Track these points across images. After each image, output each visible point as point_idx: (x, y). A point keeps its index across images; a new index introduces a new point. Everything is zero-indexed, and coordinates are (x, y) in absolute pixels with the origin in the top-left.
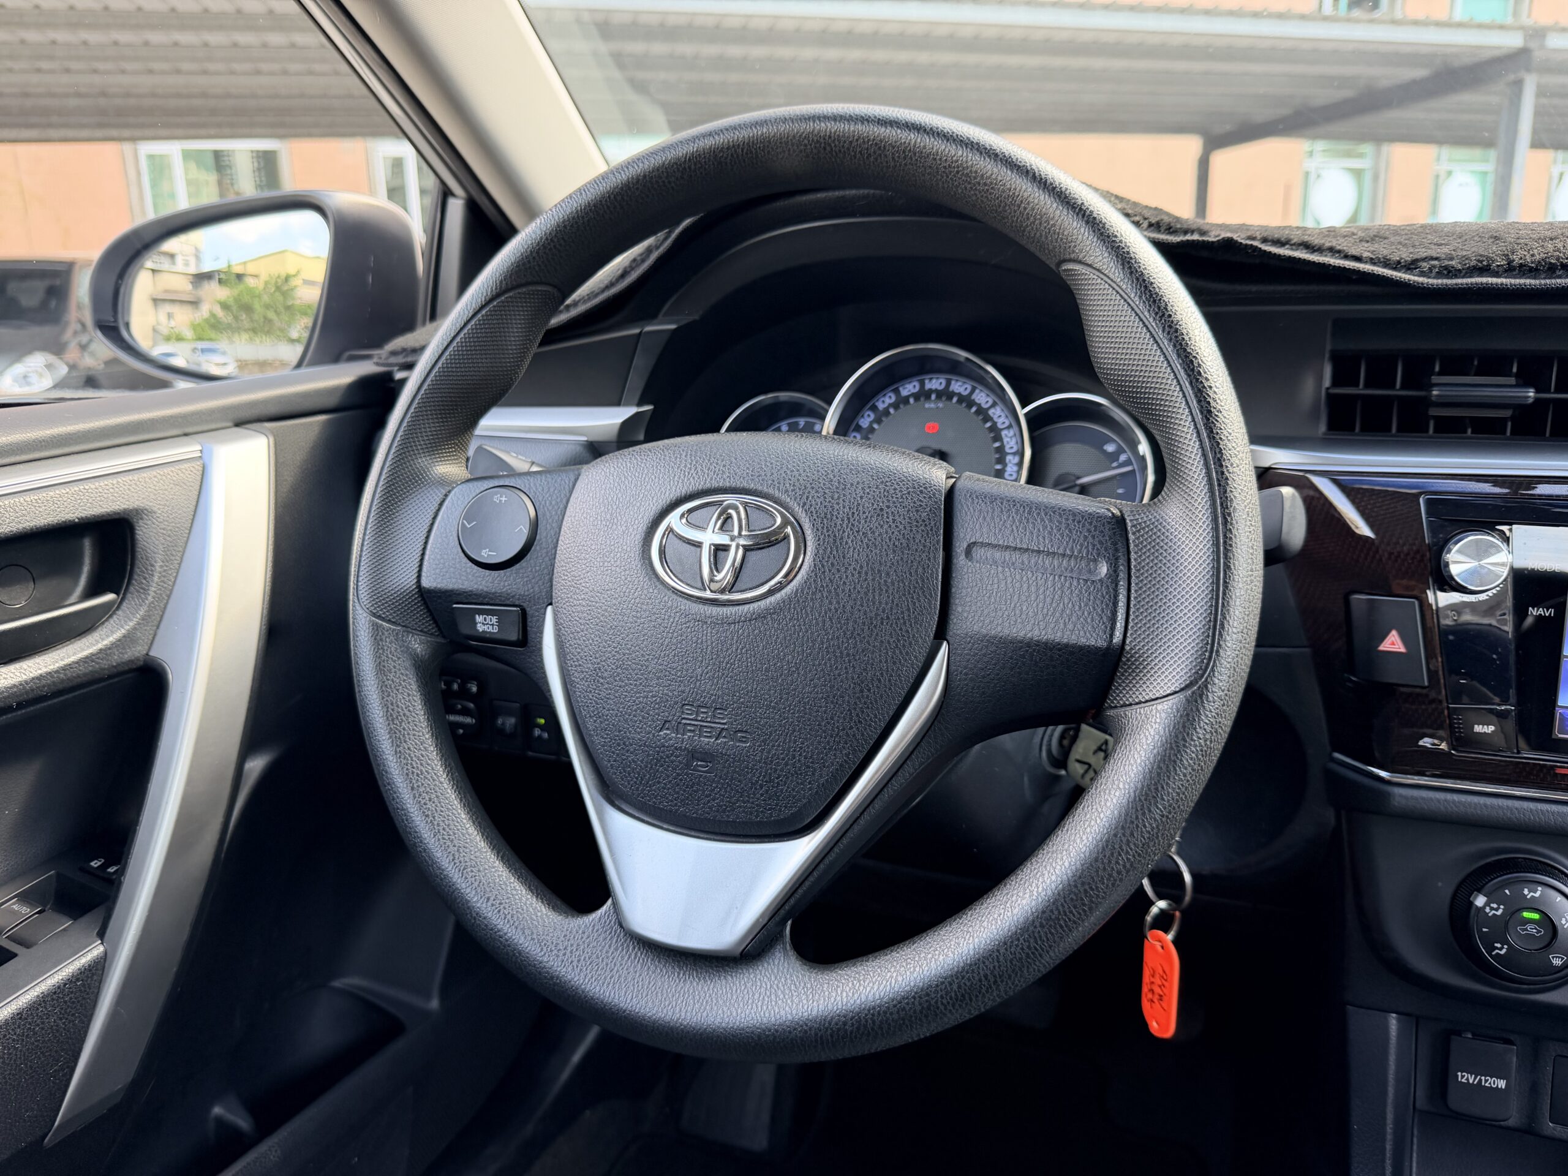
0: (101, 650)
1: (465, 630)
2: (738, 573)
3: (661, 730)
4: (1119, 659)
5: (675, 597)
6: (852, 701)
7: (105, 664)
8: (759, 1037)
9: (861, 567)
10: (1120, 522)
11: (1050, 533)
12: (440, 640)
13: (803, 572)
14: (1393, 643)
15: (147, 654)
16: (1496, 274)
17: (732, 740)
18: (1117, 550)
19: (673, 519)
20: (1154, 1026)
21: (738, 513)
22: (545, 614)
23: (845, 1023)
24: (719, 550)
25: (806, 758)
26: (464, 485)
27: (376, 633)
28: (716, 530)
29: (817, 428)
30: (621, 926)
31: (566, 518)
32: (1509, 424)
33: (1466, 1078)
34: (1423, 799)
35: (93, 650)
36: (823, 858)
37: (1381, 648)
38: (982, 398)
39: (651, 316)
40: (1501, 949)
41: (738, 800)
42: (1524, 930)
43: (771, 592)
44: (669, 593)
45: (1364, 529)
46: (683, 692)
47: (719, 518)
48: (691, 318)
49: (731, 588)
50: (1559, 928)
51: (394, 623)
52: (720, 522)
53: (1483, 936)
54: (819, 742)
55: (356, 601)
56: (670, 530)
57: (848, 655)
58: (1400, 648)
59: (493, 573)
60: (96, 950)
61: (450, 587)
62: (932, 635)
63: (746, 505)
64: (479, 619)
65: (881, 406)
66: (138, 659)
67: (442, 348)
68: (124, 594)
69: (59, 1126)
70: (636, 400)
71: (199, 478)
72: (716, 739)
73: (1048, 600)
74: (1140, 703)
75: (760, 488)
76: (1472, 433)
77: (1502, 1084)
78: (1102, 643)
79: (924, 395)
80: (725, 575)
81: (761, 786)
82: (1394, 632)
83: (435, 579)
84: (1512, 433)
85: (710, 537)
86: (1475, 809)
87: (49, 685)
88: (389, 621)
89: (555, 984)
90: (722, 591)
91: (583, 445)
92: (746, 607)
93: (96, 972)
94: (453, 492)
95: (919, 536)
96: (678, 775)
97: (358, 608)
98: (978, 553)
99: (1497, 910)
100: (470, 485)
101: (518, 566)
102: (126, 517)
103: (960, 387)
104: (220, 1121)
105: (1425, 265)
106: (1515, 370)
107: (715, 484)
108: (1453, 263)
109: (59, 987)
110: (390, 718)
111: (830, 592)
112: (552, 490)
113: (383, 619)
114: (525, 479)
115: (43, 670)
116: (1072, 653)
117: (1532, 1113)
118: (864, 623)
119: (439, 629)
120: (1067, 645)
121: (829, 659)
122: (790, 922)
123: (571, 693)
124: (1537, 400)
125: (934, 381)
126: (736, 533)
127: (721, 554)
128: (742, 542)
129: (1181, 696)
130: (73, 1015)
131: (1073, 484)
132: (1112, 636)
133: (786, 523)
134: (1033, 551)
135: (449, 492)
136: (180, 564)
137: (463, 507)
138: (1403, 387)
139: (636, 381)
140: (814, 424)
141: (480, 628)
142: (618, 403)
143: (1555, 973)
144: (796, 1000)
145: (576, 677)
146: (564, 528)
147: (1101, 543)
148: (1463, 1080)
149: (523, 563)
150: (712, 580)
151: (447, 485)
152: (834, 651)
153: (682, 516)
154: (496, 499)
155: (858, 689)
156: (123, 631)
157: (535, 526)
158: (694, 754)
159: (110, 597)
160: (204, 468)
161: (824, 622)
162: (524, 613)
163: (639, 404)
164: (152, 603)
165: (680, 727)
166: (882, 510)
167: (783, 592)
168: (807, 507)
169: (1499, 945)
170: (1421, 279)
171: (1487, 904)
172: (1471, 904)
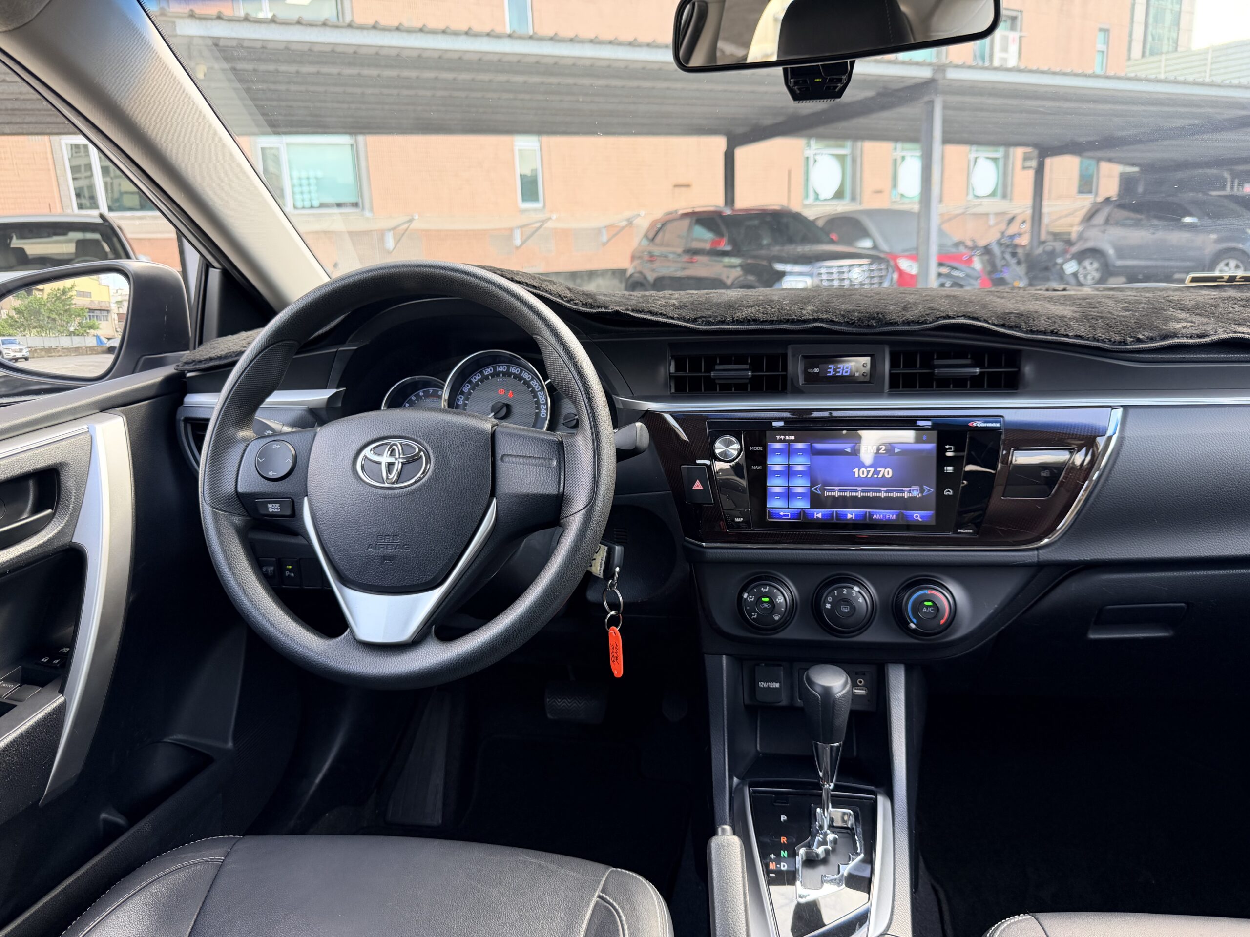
0: (48, 540)
1: (262, 512)
2: (400, 474)
3: (368, 549)
4: (563, 499)
5: (370, 487)
6: (456, 527)
7: (50, 548)
8: (422, 673)
9: (456, 468)
10: (561, 444)
11: (534, 449)
12: (248, 518)
13: (430, 472)
14: (698, 486)
15: (71, 542)
16: (728, 324)
17: (402, 549)
18: (559, 455)
19: (367, 452)
20: (615, 673)
21: (398, 447)
22: (303, 501)
23: (459, 660)
24: (390, 465)
25: (436, 553)
26: (256, 441)
27: (215, 516)
28: (388, 456)
29: (440, 393)
30: (355, 639)
31: (312, 454)
32: (749, 385)
33: (762, 685)
34: (718, 553)
35: (44, 539)
36: (447, 596)
37: (694, 488)
38: (526, 375)
39: (342, 342)
40: (755, 615)
41: (406, 576)
42: (763, 606)
43: (416, 482)
44: (367, 486)
45: (684, 437)
46: (377, 530)
47: (389, 450)
48: (365, 343)
49: (397, 481)
50: (777, 604)
51: (224, 511)
52: (389, 452)
53: (747, 610)
54: (442, 546)
55: (203, 501)
56: (366, 457)
57: (452, 507)
58: (700, 487)
59: (275, 483)
60: (60, 699)
61: (253, 491)
62: (489, 495)
63: (401, 444)
64: (270, 506)
65: (474, 381)
66: (66, 544)
67: (239, 374)
68: (56, 509)
69: (46, 795)
70: (336, 386)
71: (90, 443)
72: (395, 549)
73: (534, 477)
74: (571, 515)
75: (408, 435)
76: (735, 390)
77: (777, 685)
78: (555, 492)
79: (496, 374)
80: (394, 475)
81: (417, 568)
82: (698, 481)
83: (245, 488)
84: (750, 390)
85: (385, 459)
87: (24, 561)
88: (222, 511)
89: (325, 668)
90: (393, 483)
91: (306, 411)
92: (405, 490)
93: (61, 711)
94: (250, 445)
95: (480, 454)
96: (378, 568)
97: (204, 503)
98: (506, 459)
99: (752, 598)
100: (259, 440)
101: (288, 479)
102: (55, 467)
103: (514, 370)
104: (105, 821)
105: (700, 321)
106: (749, 361)
107: (386, 435)
108: (711, 319)
109: (45, 718)
110: (227, 557)
111: (442, 480)
112: (303, 440)
113: (219, 510)
114: (288, 436)
115: (21, 552)
116: (544, 498)
117: (792, 698)
118: (459, 493)
119: (248, 513)
120: (542, 495)
121: (444, 509)
122: (434, 626)
123: (321, 537)
124: (753, 376)
125: (501, 367)
126: (397, 456)
127: (391, 466)
128: (401, 460)
129: (584, 510)
130: (52, 733)
131: (573, 419)
132: (559, 489)
133: (420, 450)
134: (528, 457)
135: (248, 444)
136: (84, 491)
137: (257, 452)
138: (705, 372)
139: (335, 375)
140: (439, 391)
141: (271, 510)
142: (325, 387)
143: (776, 623)
144: (437, 655)
145: (323, 528)
146: (311, 459)
147: (553, 452)
148: (762, 686)
149: (291, 477)
150: (387, 478)
151: (247, 442)
152: (446, 506)
153: (371, 450)
154: (274, 447)
155: (458, 521)
156: (58, 529)
157: (295, 458)
158: (384, 558)
159: (49, 511)
160: (91, 437)
161: (441, 493)
162: (293, 501)
163: (337, 388)
164: (72, 513)
165: (376, 546)
166: (463, 443)
167: (421, 482)
168: (430, 443)
169: (753, 614)
170: (698, 327)
171: (748, 597)
172: (742, 597)
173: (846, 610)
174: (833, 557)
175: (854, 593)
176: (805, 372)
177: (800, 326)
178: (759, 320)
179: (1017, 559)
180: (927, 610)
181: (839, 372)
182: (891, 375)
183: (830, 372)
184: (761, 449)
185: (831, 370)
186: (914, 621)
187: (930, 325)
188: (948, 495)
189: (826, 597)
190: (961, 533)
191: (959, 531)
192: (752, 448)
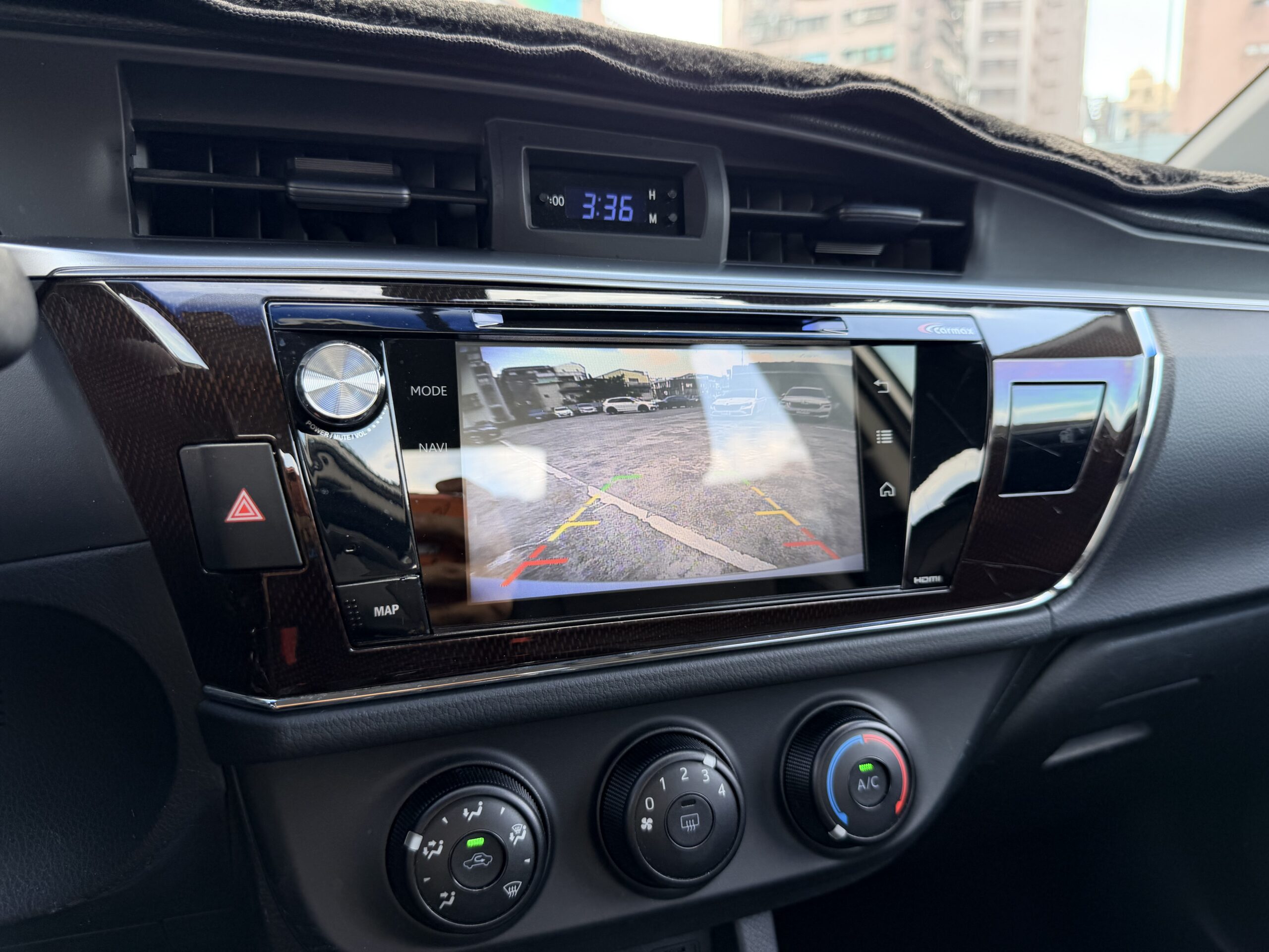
34: (324, 725)
37: (230, 519)
40: (448, 899)
42: (470, 864)
50: (508, 848)
53: (423, 887)
58: (254, 514)
82: (244, 493)
86: (390, 720)
99: (436, 848)
124: (413, 201)
143: (513, 906)
169: (444, 895)
171: (424, 844)
172: (405, 850)
173: (691, 826)
174: (652, 685)
175: (706, 772)
176: (536, 203)
177: (534, 48)
178: (416, 14)
179: (1020, 633)
180: (866, 783)
181: (609, 213)
182: (733, 217)
183: (588, 211)
184: (442, 391)
185: (591, 206)
186: (844, 818)
187: (828, 90)
188: (888, 498)
189: (641, 801)
190: (921, 586)
191: (916, 580)
192: (417, 390)
